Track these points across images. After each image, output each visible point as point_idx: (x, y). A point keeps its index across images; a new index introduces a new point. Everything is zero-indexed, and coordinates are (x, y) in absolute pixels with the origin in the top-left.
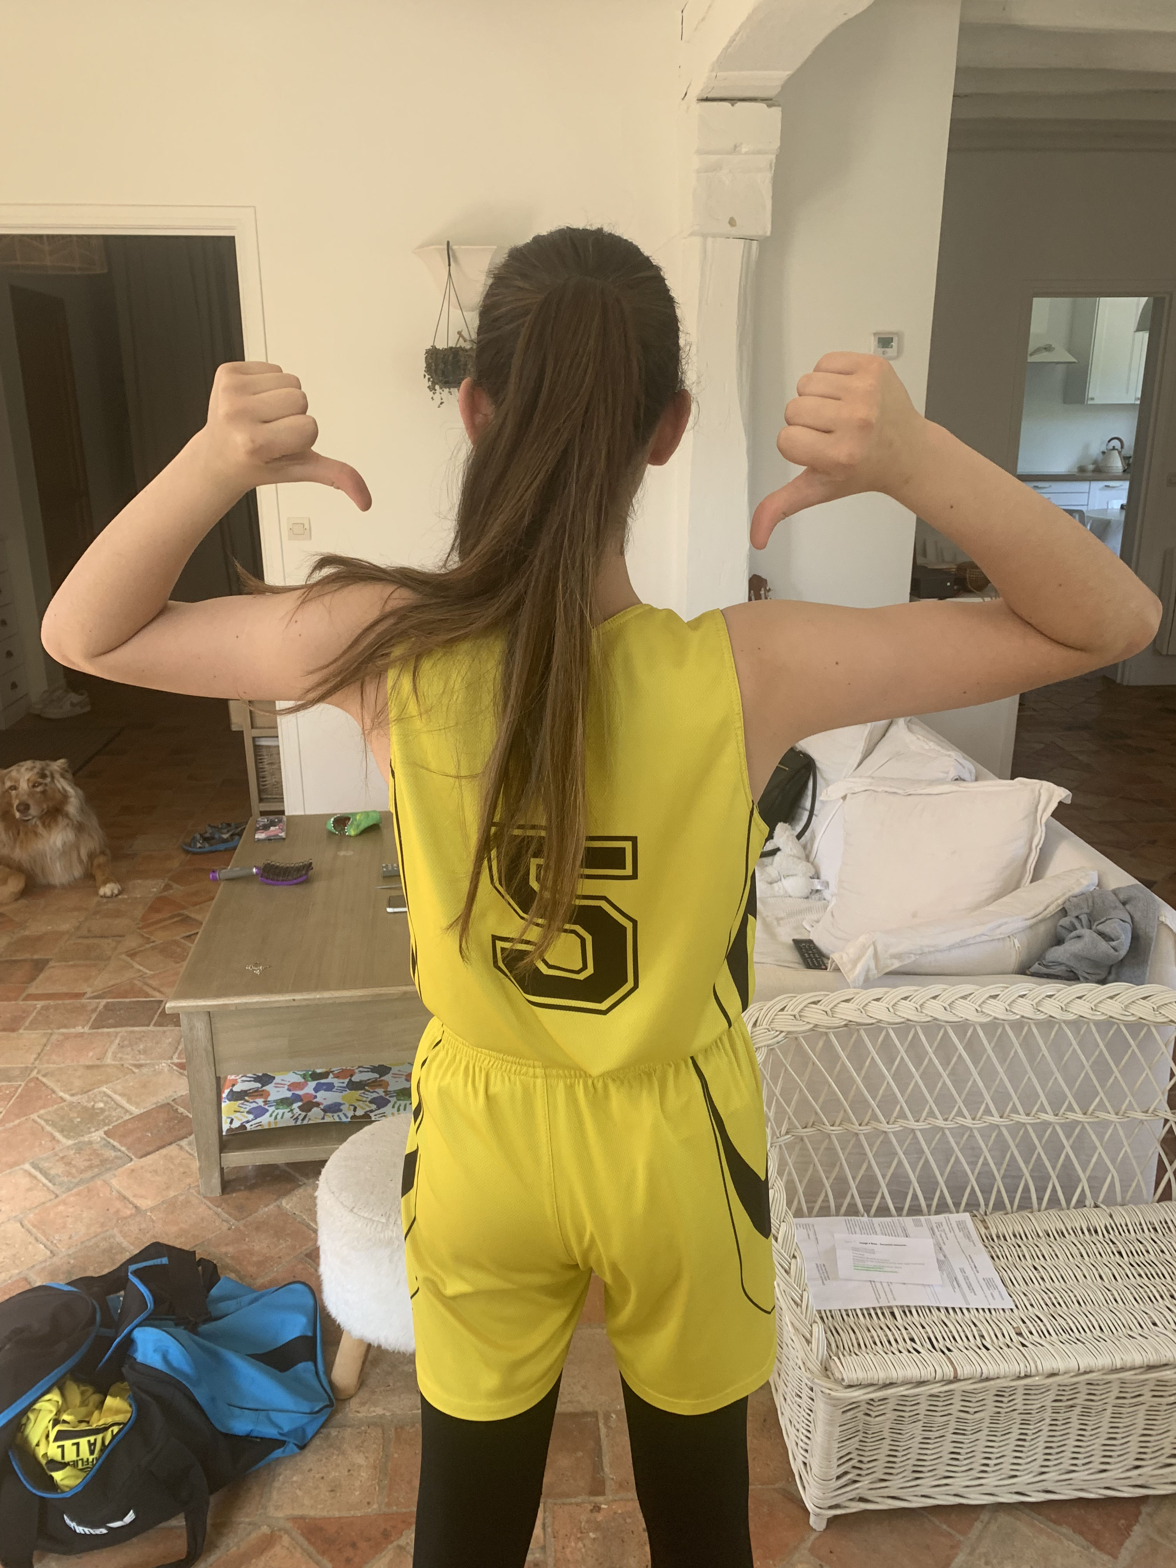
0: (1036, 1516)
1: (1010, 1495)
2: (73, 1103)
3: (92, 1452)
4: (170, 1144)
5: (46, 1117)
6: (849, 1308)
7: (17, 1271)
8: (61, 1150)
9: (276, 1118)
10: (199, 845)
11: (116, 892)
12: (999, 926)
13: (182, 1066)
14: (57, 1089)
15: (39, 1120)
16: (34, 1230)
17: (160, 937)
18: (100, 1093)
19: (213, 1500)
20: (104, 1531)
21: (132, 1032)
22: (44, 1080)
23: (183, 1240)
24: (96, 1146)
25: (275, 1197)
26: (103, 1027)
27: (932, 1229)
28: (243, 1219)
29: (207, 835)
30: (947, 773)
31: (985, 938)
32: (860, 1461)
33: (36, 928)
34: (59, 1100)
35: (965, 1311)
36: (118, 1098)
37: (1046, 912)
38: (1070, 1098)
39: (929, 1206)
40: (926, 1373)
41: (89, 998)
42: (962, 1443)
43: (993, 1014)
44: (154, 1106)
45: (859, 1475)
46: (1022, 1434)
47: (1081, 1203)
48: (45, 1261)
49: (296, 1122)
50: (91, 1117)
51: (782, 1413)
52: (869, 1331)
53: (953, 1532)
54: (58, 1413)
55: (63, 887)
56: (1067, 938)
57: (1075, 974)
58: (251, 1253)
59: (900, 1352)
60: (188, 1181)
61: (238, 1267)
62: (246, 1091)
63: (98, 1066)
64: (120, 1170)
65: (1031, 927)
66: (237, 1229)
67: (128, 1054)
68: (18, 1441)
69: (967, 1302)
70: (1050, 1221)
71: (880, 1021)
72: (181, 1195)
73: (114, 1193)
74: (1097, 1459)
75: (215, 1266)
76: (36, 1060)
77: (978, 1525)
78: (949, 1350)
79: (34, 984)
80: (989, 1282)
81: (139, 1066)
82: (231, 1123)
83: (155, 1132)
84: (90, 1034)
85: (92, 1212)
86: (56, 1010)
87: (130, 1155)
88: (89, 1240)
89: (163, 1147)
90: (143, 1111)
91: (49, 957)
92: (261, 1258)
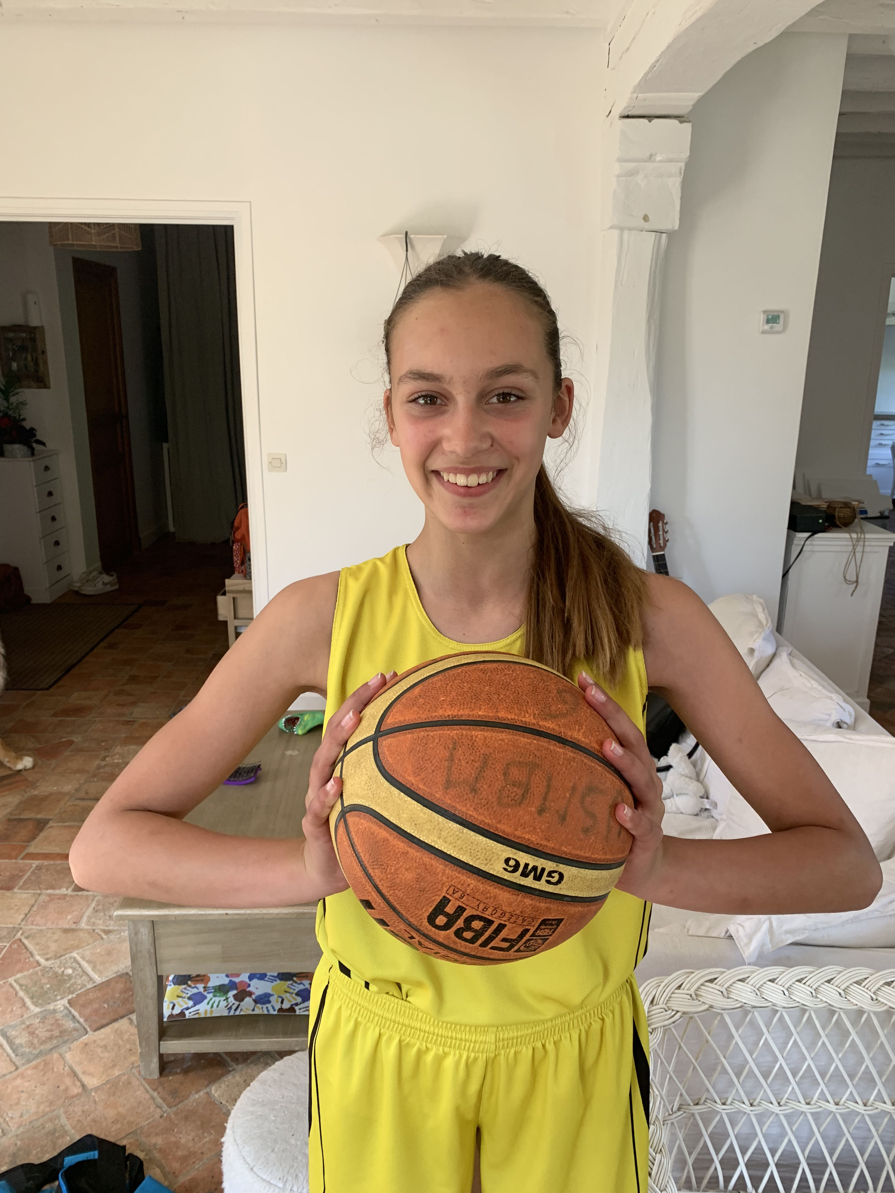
2: (47, 967)
4: (122, 1017)
5: (21, 982)
8: (28, 1018)
9: (212, 1007)
14: (35, 953)
15: (15, 984)
18: (71, 958)
22: (26, 942)
23: (119, 1126)
24: (58, 1016)
25: (206, 1083)
28: (175, 1106)
30: (829, 716)
33: (44, 788)
34: (35, 965)
36: (84, 964)
43: (889, 1004)
44: (114, 975)
49: (230, 1012)
50: (60, 983)
58: (177, 1145)
61: (163, 1163)
62: (189, 976)
63: (73, 930)
64: (76, 1043)
66: (168, 1117)
67: (100, 919)
71: (775, 1005)
72: (124, 1074)
73: (67, 1068)
75: (141, 1163)
76: (22, 920)
79: (34, 843)
82: (173, 1008)
83: (111, 1003)
84: (72, 896)
85: (45, 1087)
86: (47, 870)
87: (86, 1027)
88: (37, 1120)
89: (115, 1020)
90: (104, 980)
91: (51, 817)
92: (185, 1153)
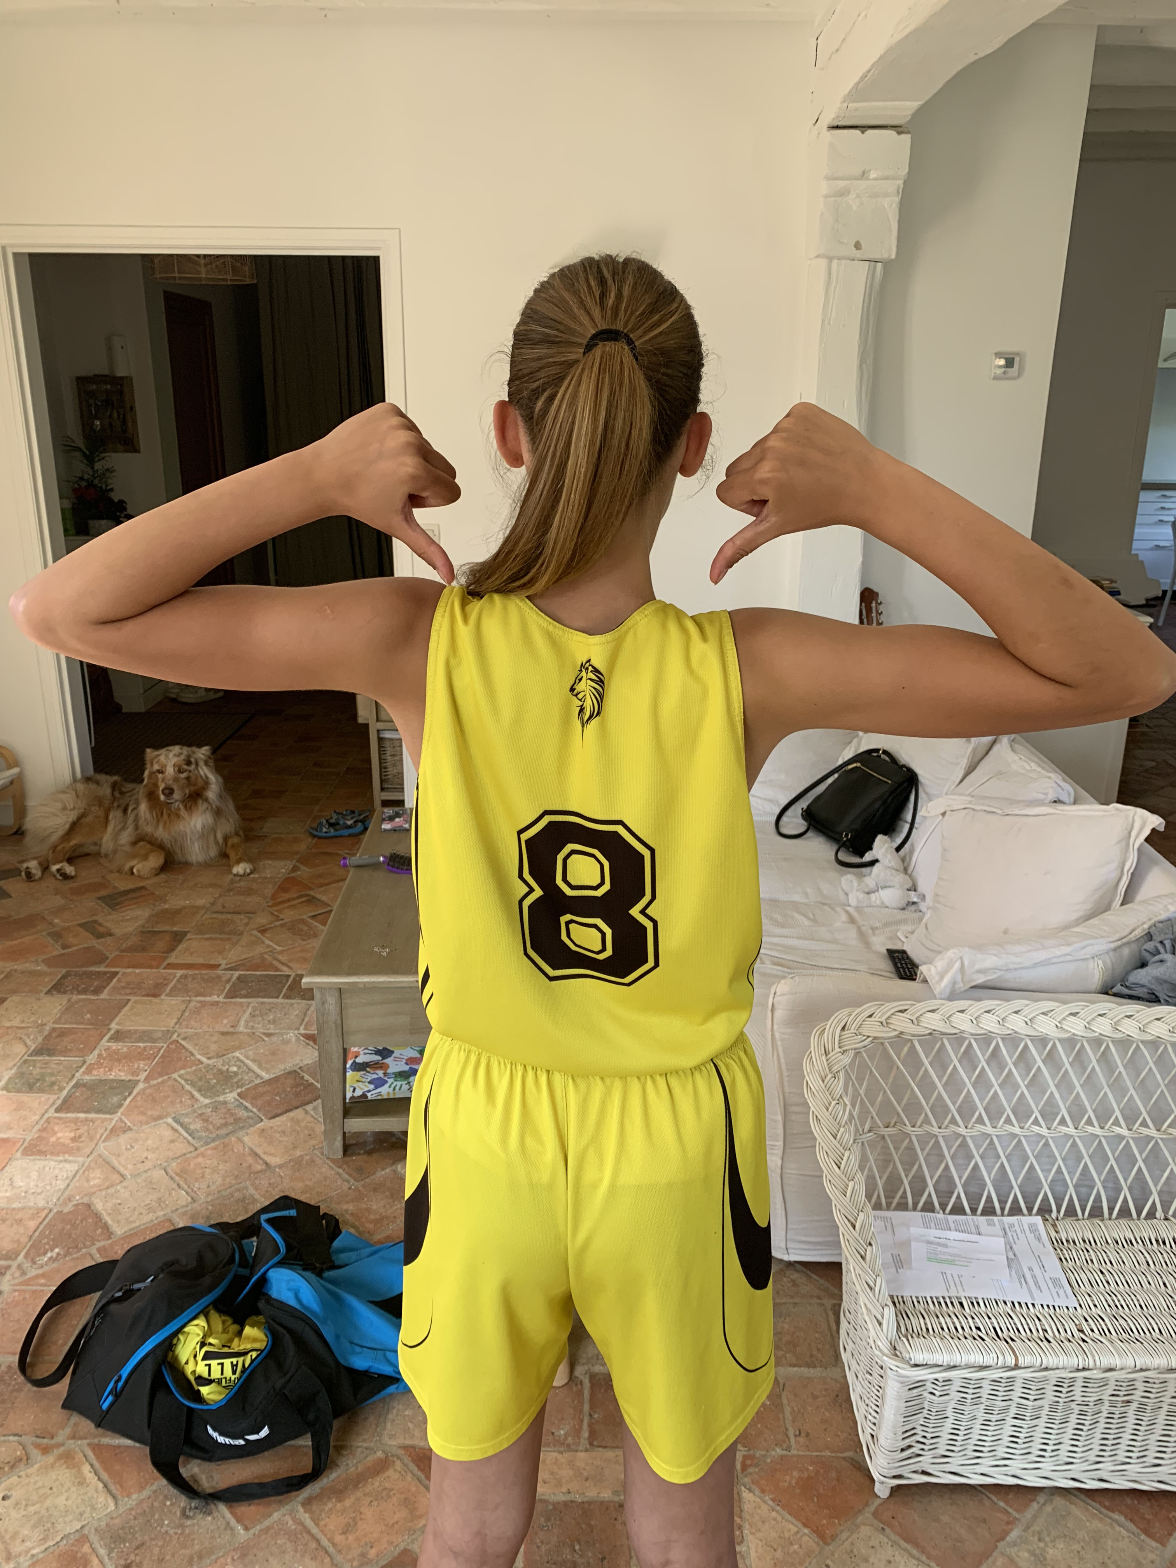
0: (1090, 1502)
1: (1065, 1481)
2: (210, 1065)
3: (234, 1372)
4: (297, 1108)
5: (185, 1077)
6: (919, 1295)
7: (162, 1213)
8: (200, 1107)
9: (394, 1089)
10: (324, 830)
11: (248, 871)
12: (1084, 948)
13: (309, 1037)
14: (195, 1052)
15: (179, 1079)
16: (177, 1178)
17: (289, 915)
18: (234, 1057)
19: (336, 1424)
20: (242, 1442)
21: (262, 1003)
22: (183, 1043)
23: (308, 1195)
24: (230, 1106)
25: (391, 1162)
26: (236, 997)
27: (1004, 1229)
28: (362, 1180)
29: (333, 821)
30: (1046, 794)
31: (1069, 958)
32: (924, 1437)
33: (175, 902)
34: (197, 1062)
35: (1030, 1306)
36: (249, 1063)
37: (1131, 936)
38: (1145, 1114)
39: (1003, 1209)
40: (989, 1360)
41: (225, 970)
42: (1021, 1427)
43: (1073, 1031)
44: (282, 1073)
45: (923, 1449)
46: (1079, 1424)
47: (1151, 1215)
48: (187, 1206)
50: (226, 1079)
51: (854, 1390)
52: (938, 1317)
53: (1010, 1510)
54: (204, 1337)
55: (199, 864)
56: (1150, 962)
57: (1156, 996)
58: (369, 1211)
59: (966, 1338)
60: (313, 1142)
61: (357, 1223)
62: (367, 1063)
63: (232, 1033)
64: (252, 1129)
65: (1115, 950)
66: (356, 1189)
67: (258, 1024)
68: (169, 1359)
69: (1032, 1297)
70: (1121, 1230)
71: (963, 1032)
72: (306, 1155)
73: (247, 1149)
74: (1151, 1454)
75: (337, 1221)
76: (176, 1024)
77: (1035, 1505)
78: (1012, 1340)
79: (174, 954)
80: (1056, 1282)
81: (269, 1035)
82: (354, 1091)
83: (283, 1096)
84: (225, 1003)
85: (228, 1165)
86: (194, 979)
87: (261, 1116)
88: (225, 1190)
89: (290, 1110)
90: (272, 1076)
91: (187, 930)
92: (378, 1217)
